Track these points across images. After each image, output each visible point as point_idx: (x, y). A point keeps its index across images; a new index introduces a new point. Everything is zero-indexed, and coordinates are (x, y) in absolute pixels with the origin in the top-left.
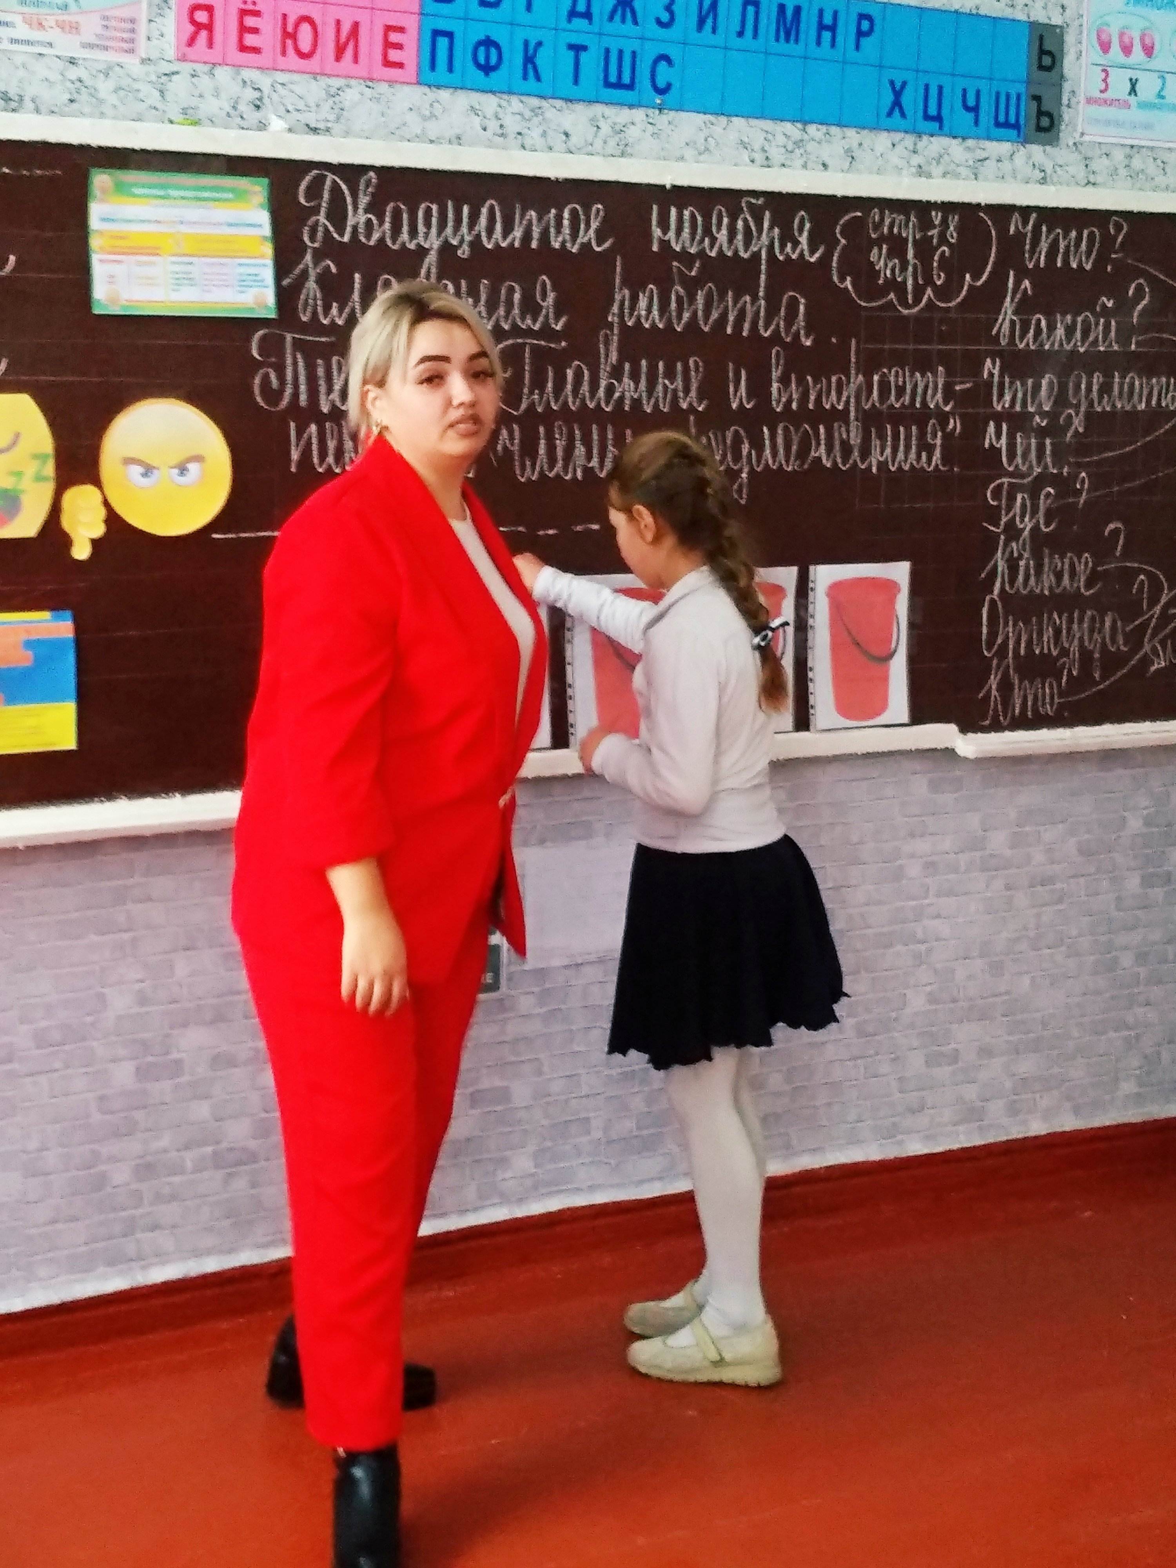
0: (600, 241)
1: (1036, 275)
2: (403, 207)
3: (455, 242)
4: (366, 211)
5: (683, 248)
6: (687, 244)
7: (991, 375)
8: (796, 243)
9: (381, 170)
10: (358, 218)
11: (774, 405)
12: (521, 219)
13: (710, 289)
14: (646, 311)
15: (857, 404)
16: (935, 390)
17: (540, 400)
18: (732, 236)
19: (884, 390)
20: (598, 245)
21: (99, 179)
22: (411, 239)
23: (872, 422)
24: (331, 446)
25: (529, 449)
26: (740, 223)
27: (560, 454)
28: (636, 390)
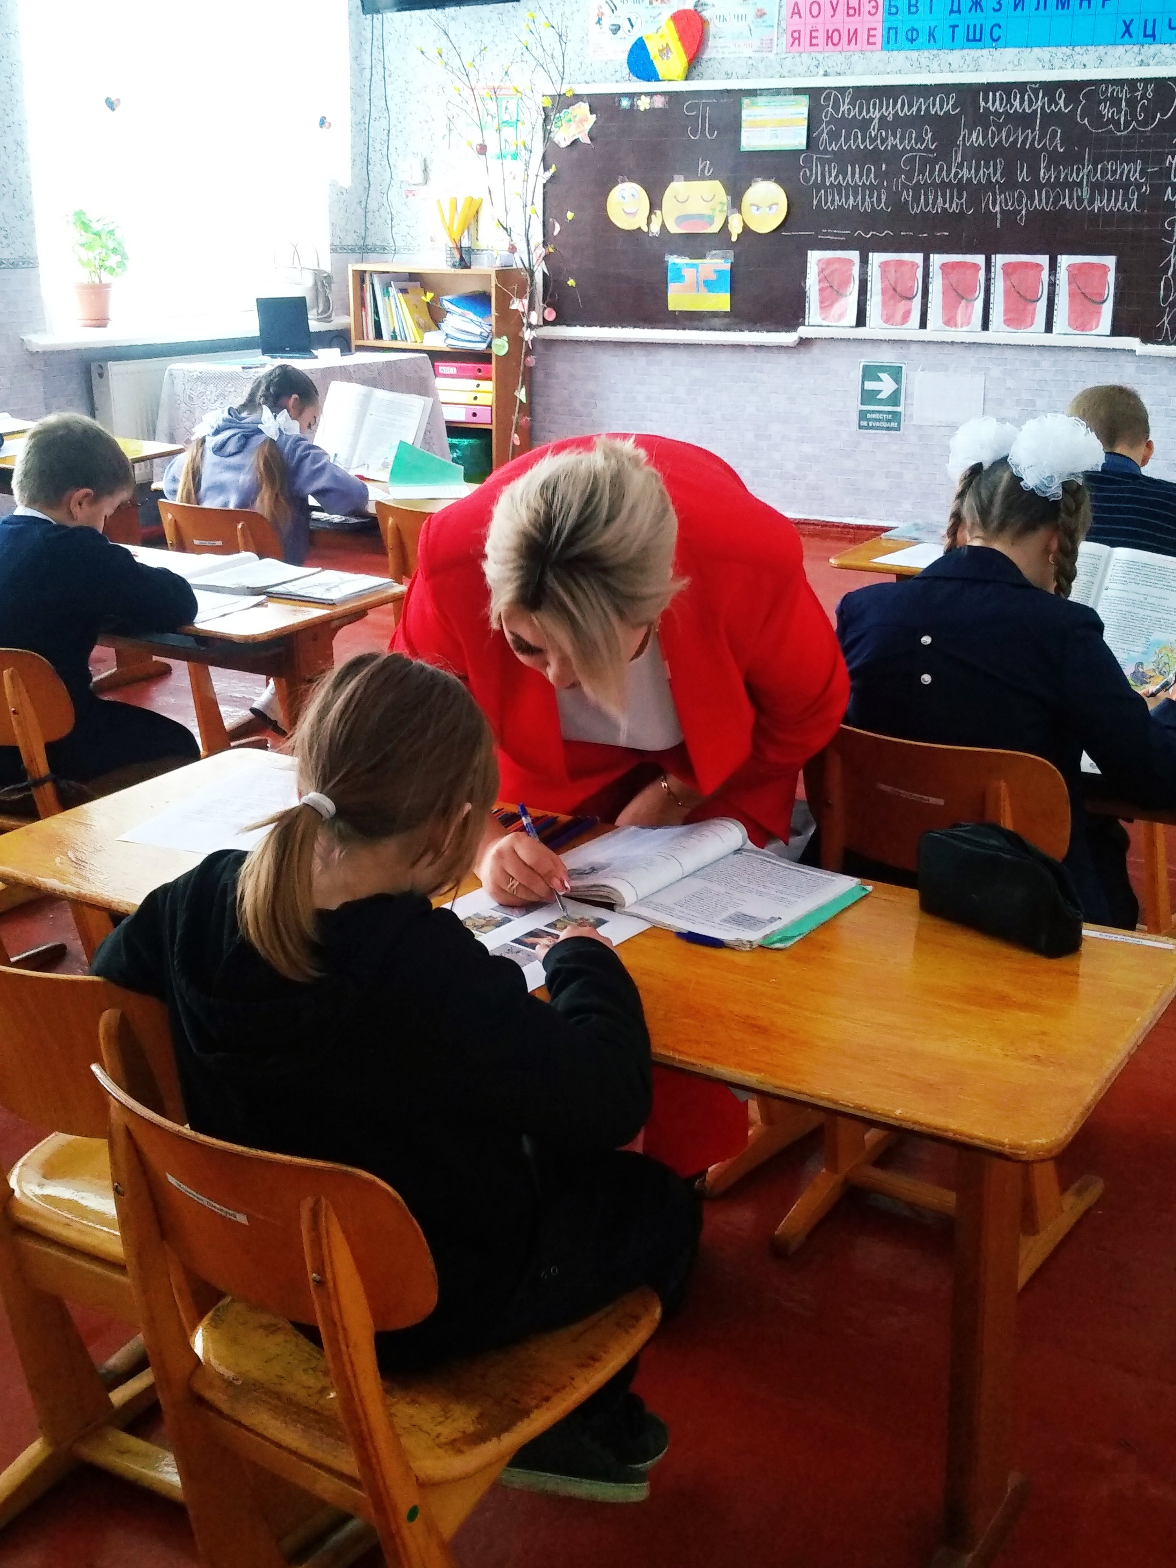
0: (954, 109)
2: (864, 102)
3: (886, 114)
4: (848, 105)
5: (996, 110)
6: (998, 108)
7: (1171, 164)
9: (853, 87)
10: (844, 108)
11: (1041, 179)
12: (917, 102)
13: (1009, 128)
14: (976, 139)
15: (1088, 178)
16: (1135, 171)
17: (923, 179)
18: (1022, 101)
19: (1104, 172)
20: (953, 111)
21: (746, 101)
22: (867, 114)
23: (1096, 188)
24: (830, 199)
25: (916, 200)
26: (1026, 97)
27: (931, 202)
28: (969, 174)
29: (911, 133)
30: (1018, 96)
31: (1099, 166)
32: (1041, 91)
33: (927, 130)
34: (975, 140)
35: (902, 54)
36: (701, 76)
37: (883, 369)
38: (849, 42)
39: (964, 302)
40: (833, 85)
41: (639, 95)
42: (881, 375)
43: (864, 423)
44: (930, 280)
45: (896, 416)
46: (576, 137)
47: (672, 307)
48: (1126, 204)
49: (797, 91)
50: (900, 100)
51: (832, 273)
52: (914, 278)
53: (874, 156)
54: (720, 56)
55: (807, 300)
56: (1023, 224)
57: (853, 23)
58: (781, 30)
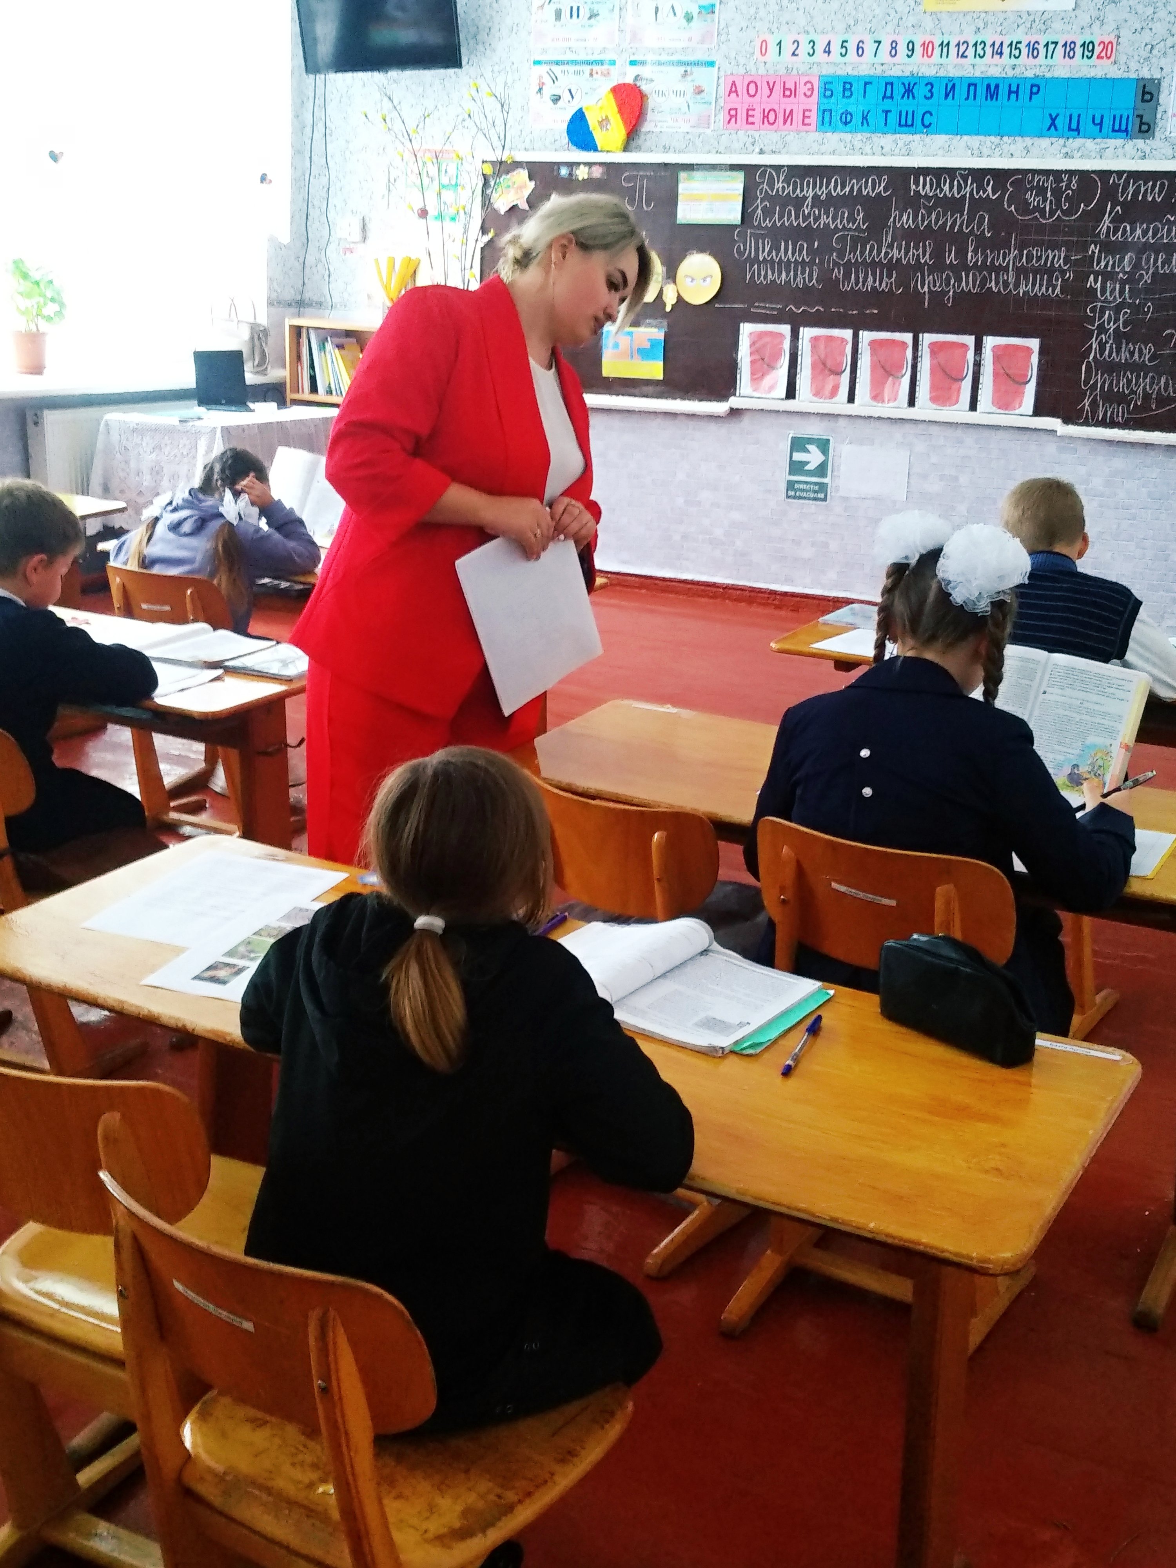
1: (1125, 204)
2: (798, 181)
3: (820, 194)
4: (782, 182)
7: (1093, 252)
8: (985, 191)
9: (788, 166)
10: (779, 185)
11: (969, 263)
12: (849, 183)
13: (939, 211)
14: (907, 220)
15: (1014, 263)
16: (1059, 259)
17: (854, 257)
18: (951, 188)
19: (1029, 258)
20: (885, 193)
21: (682, 175)
22: (801, 193)
23: (1022, 272)
24: (763, 273)
25: (847, 276)
26: (956, 182)
27: (861, 280)
28: (899, 254)
29: (843, 213)
30: (948, 181)
31: (1025, 252)
32: (970, 178)
33: (858, 210)
34: (905, 221)
35: (836, 137)
36: (639, 148)
37: (810, 441)
38: (785, 122)
39: (891, 379)
40: (768, 163)
41: (578, 164)
42: (809, 447)
43: (792, 493)
44: (859, 356)
45: (823, 487)
46: (514, 203)
47: (605, 373)
48: (1050, 289)
49: (734, 167)
50: (833, 180)
51: (764, 346)
52: (843, 353)
53: (807, 233)
54: (657, 130)
55: (738, 371)
56: (949, 305)
57: (789, 104)
58: (718, 108)
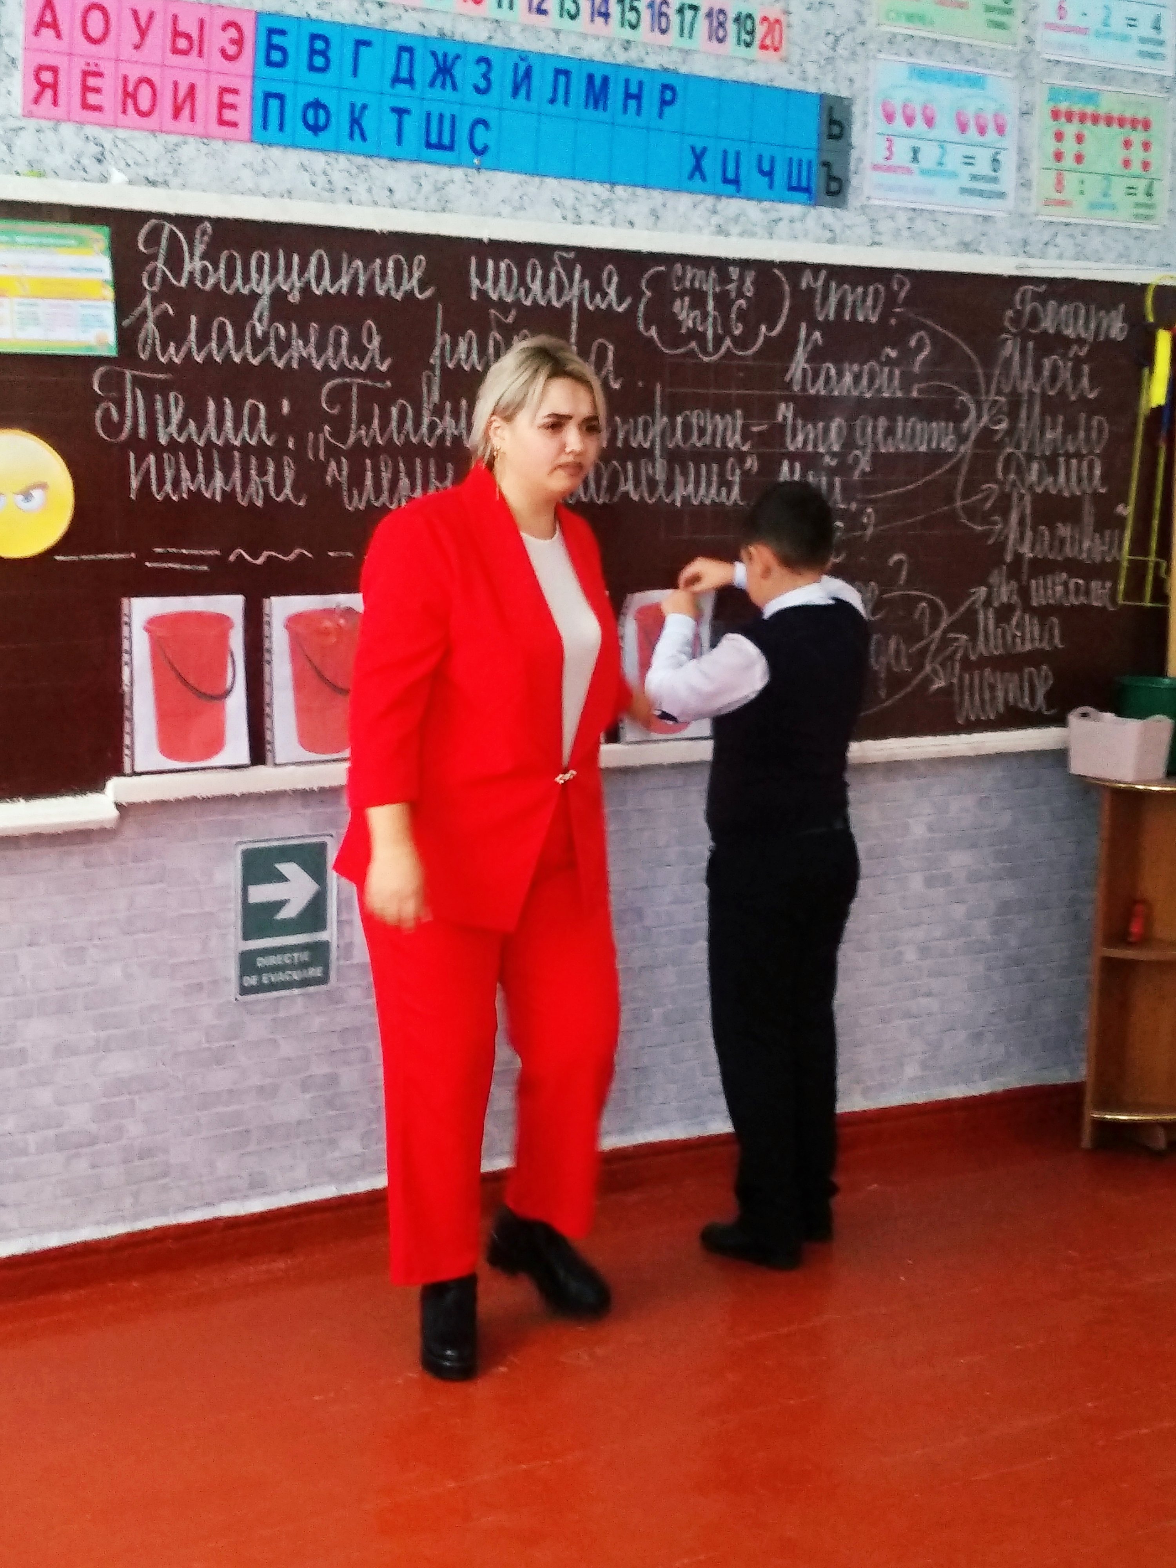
0: (422, 290)
1: (826, 327)
2: (236, 254)
3: (285, 288)
4: (202, 258)
5: (500, 297)
6: (504, 293)
7: (785, 418)
8: (604, 295)
9: (212, 220)
10: (193, 265)
12: (348, 268)
14: (467, 354)
15: (662, 443)
16: (734, 431)
17: (367, 435)
18: (546, 283)
19: (687, 430)
20: (420, 292)
22: (244, 285)
23: (676, 458)
24: (169, 476)
25: (356, 480)
26: (553, 274)
27: (386, 485)
28: (457, 427)
29: (338, 336)
30: (539, 271)
31: (679, 420)
32: (578, 267)
33: (370, 328)
34: (463, 357)
38: (177, 112)
40: (165, 210)
48: (723, 490)
49: (80, 215)
53: (263, 381)
57: (185, 71)
